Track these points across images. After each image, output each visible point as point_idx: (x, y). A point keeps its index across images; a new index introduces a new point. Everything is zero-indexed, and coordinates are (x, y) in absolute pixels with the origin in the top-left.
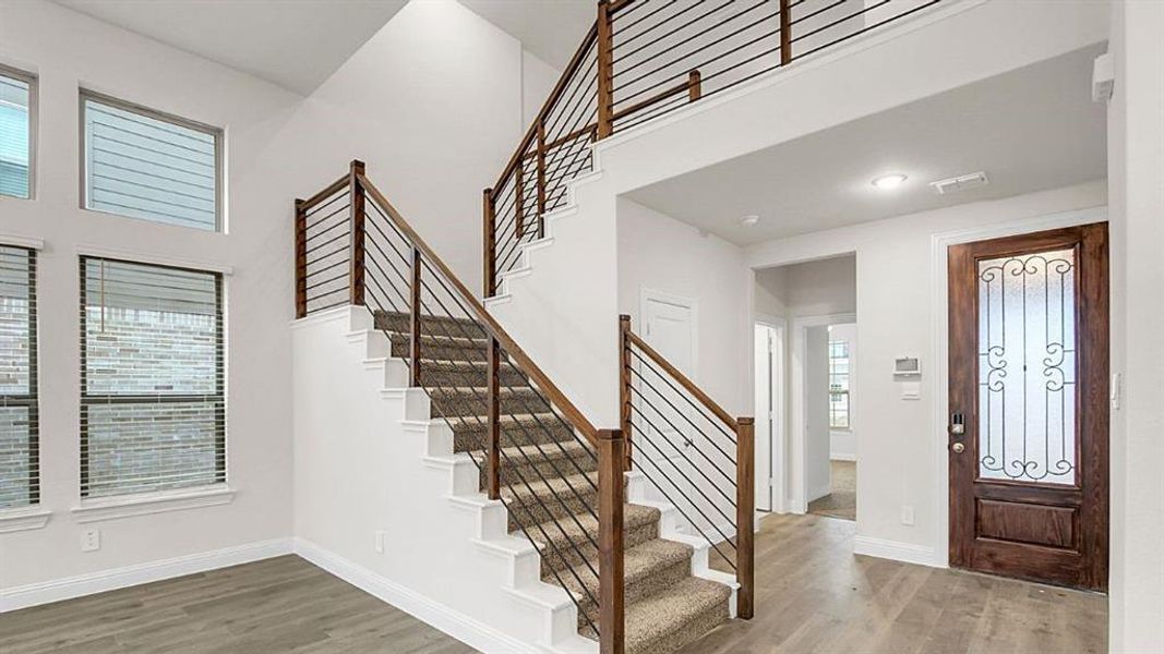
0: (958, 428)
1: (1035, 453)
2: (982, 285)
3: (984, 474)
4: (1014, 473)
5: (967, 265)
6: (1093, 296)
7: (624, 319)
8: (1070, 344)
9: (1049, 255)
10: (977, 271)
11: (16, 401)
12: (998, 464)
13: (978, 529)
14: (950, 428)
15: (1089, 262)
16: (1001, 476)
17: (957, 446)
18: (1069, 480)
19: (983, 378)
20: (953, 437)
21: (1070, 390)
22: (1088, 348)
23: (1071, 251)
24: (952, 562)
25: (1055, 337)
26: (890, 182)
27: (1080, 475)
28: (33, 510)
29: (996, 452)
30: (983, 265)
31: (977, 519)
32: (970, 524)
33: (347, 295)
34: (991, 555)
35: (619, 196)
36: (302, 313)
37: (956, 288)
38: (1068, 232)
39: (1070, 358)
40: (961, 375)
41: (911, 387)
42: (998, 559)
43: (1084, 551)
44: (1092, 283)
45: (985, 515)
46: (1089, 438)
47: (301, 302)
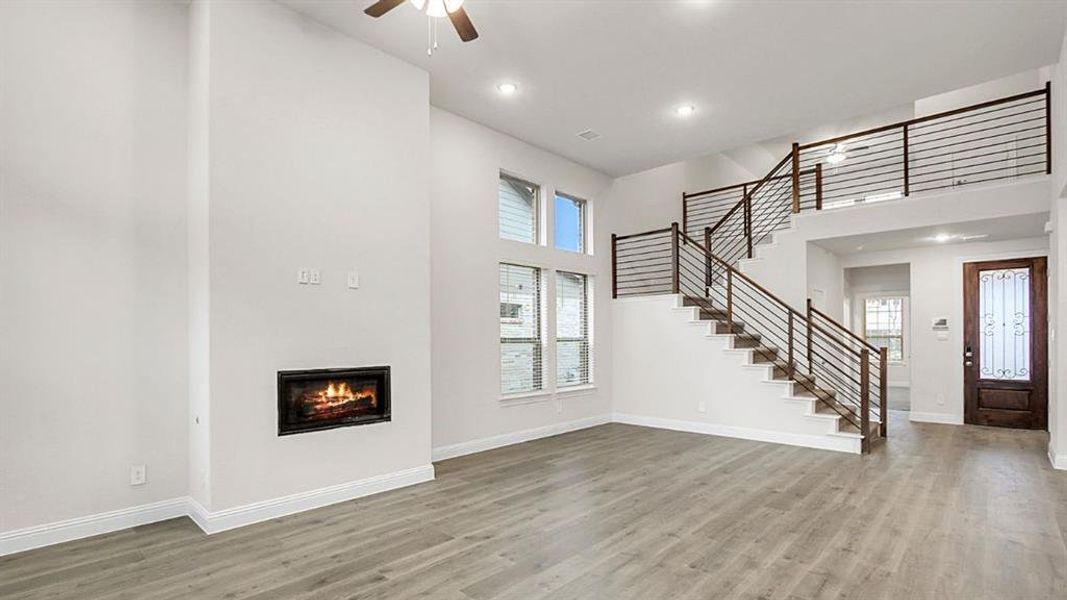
0: (968, 354)
1: (1009, 366)
2: (981, 282)
3: (982, 376)
4: (998, 376)
5: (973, 273)
6: (1038, 291)
7: (809, 301)
8: (1027, 313)
9: (1016, 270)
10: (978, 275)
11: (528, 340)
12: (990, 371)
13: (980, 404)
14: (965, 355)
15: (1036, 275)
16: (992, 377)
17: (968, 363)
18: (1027, 378)
19: (982, 330)
20: (966, 359)
21: (1027, 335)
22: (1036, 314)
23: (1027, 269)
24: (965, 422)
25: (1019, 310)
26: (942, 237)
27: (1033, 375)
28: (539, 393)
29: (990, 366)
30: (982, 273)
31: (979, 398)
32: (975, 402)
33: (671, 287)
34: (987, 416)
35: (809, 242)
36: (615, 296)
37: (968, 283)
38: (1026, 259)
39: (1027, 320)
40: (970, 328)
41: (942, 334)
42: (991, 418)
43: (1034, 412)
44: (1038, 284)
45: (983, 396)
46: (1036, 358)
47: (615, 289)
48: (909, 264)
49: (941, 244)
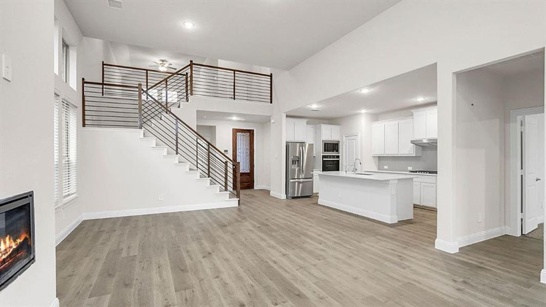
2: (237, 137)
15: (251, 136)
18: (249, 171)
19: (237, 154)
21: (249, 156)
30: (238, 133)
35: (197, 110)
37: (234, 137)
40: (234, 153)
47: (84, 120)
48: (215, 126)
49: (233, 121)
